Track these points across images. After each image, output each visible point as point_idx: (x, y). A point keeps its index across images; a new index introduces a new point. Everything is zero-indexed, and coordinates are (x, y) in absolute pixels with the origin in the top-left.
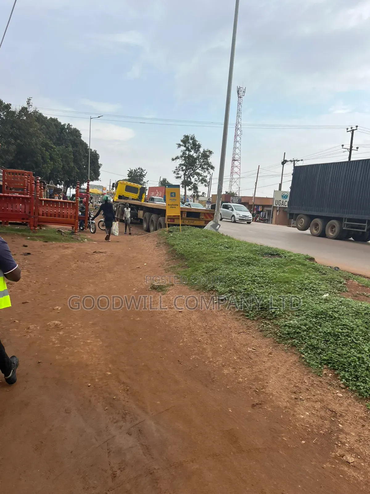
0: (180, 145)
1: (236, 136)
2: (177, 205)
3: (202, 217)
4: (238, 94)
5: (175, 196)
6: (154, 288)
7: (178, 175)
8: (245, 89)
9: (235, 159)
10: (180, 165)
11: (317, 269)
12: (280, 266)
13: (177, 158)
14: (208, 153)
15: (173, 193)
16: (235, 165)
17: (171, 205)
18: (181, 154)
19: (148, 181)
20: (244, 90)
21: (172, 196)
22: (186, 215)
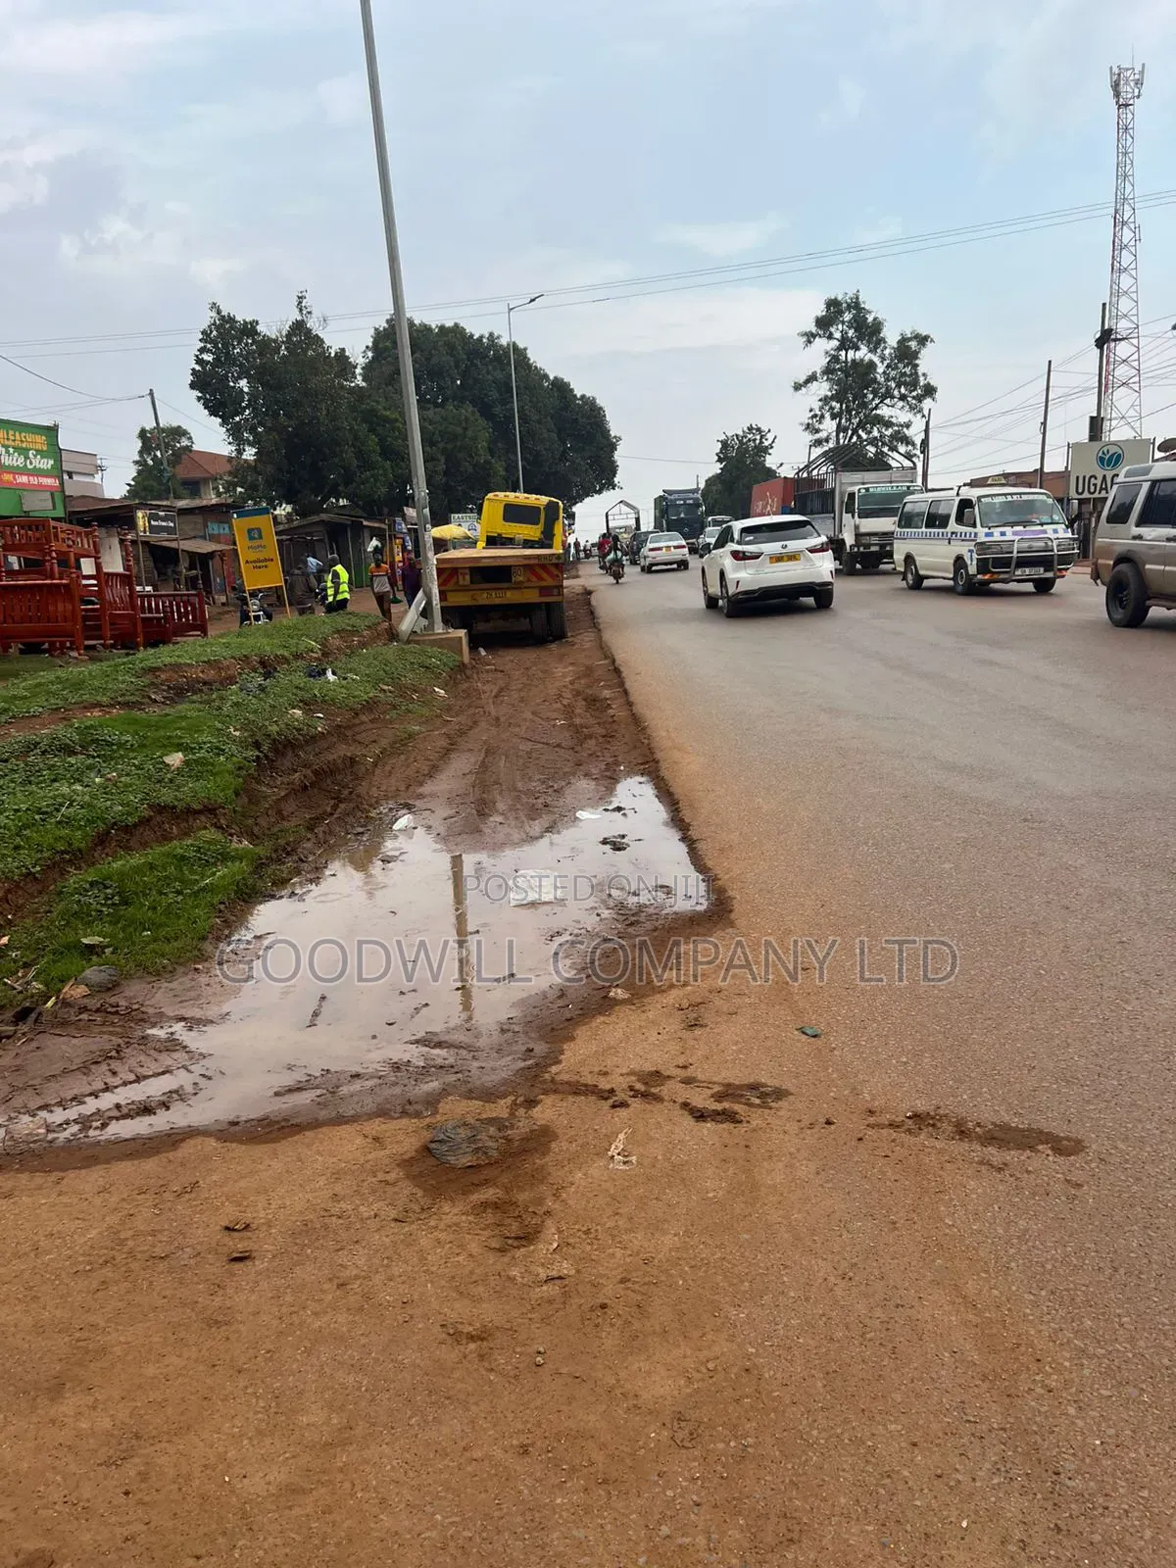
0: (810, 337)
1: (1118, 247)
2: (272, 560)
4: (1117, 94)
7: (817, 436)
8: (1142, 72)
9: (1119, 337)
10: (825, 400)
13: (812, 378)
14: (913, 344)
15: (253, 529)
16: (1117, 358)
17: (255, 562)
18: (825, 361)
19: (781, 465)
20: (1137, 77)
21: (251, 538)
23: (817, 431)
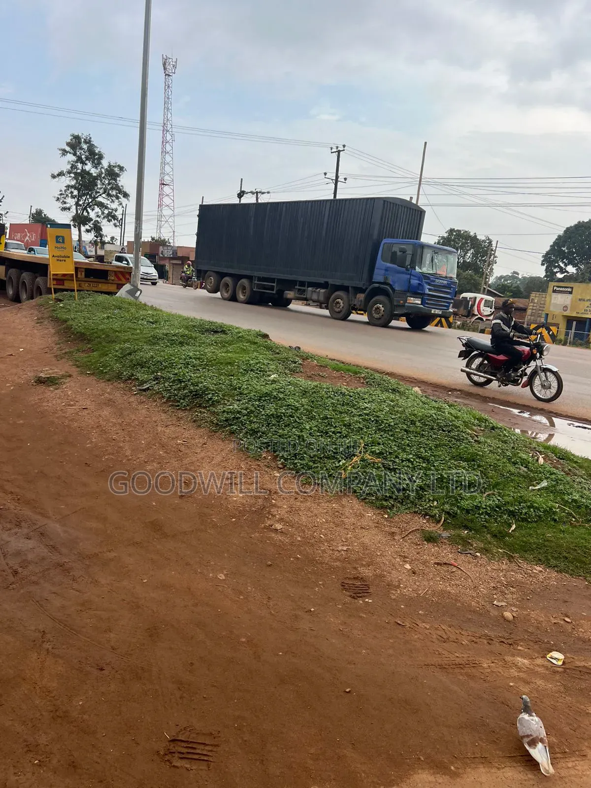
0: (64, 152)
1: (164, 142)
2: (69, 257)
3: (112, 277)
4: (165, 69)
5: (63, 242)
6: (40, 381)
7: (65, 205)
8: (176, 62)
9: (165, 183)
10: (68, 187)
11: (269, 348)
12: (223, 344)
13: (61, 174)
14: (116, 170)
15: (59, 237)
16: (164, 193)
17: (58, 257)
18: (69, 167)
19: (7, 212)
20: (174, 63)
21: (57, 242)
22: (83, 273)
23: (65, 203)
